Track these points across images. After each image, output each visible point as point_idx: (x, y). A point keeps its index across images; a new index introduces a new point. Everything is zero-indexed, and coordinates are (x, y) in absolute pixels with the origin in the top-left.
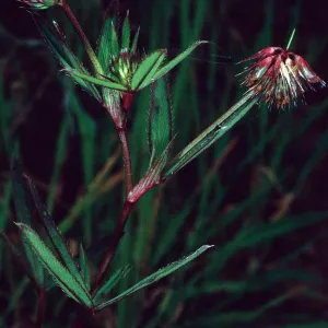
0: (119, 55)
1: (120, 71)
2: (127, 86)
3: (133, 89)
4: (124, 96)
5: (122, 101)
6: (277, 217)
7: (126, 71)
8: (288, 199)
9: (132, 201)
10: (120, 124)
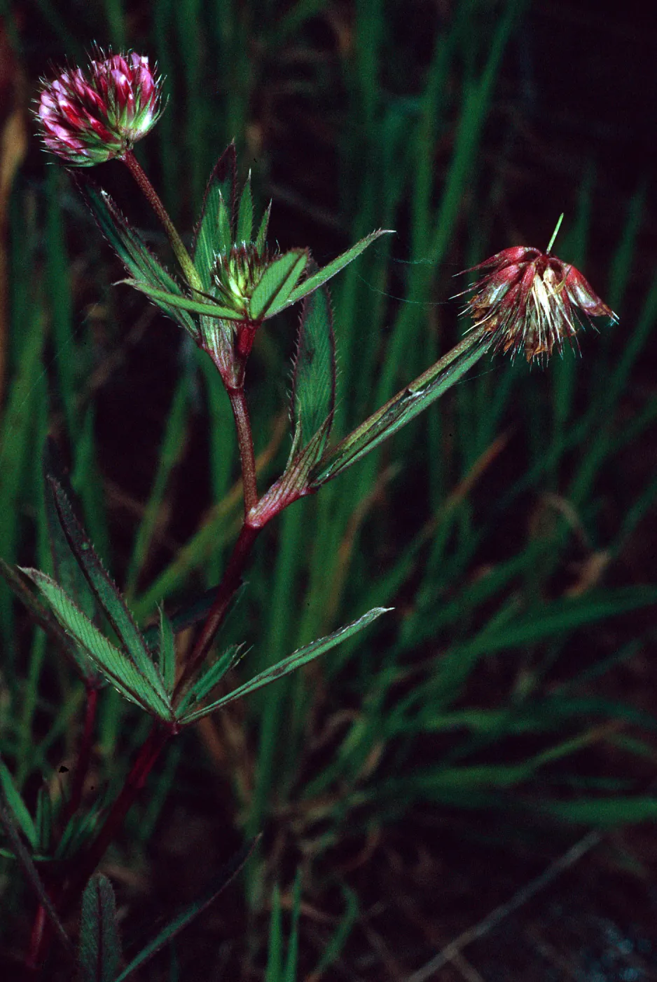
0: (231, 254)
1: (232, 283)
2: (244, 312)
3: (254, 316)
4: (240, 330)
5: (236, 338)
6: (575, 593)
7: (242, 283)
8: (598, 563)
9: (255, 525)
10: (233, 382)
